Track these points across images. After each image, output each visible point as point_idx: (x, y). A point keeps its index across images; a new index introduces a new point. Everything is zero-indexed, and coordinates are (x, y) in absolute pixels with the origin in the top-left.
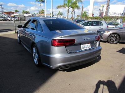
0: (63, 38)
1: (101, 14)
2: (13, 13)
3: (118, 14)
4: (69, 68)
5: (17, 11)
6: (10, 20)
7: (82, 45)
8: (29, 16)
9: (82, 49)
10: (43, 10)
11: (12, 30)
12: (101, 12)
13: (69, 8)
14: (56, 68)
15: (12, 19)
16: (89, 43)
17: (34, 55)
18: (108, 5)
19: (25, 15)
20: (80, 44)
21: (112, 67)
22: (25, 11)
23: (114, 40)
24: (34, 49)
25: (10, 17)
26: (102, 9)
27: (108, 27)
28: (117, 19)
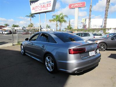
0: (77, 48)
1: (84, 26)
2: (4, 27)
3: (98, 26)
4: (82, 71)
5: (7, 25)
6: (1, 33)
7: (89, 52)
8: (20, 29)
9: (90, 56)
10: (32, 24)
11: (7, 43)
12: (84, 25)
13: (58, 22)
14: (73, 72)
15: (4, 32)
16: (93, 51)
17: (46, 64)
18: (90, 19)
19: (16, 28)
20: (88, 52)
21: (110, 69)
22: (15, 25)
23: (103, 48)
24: (47, 58)
25: (1, 31)
26: (84, 22)
27: (94, 37)
28: (99, 30)
